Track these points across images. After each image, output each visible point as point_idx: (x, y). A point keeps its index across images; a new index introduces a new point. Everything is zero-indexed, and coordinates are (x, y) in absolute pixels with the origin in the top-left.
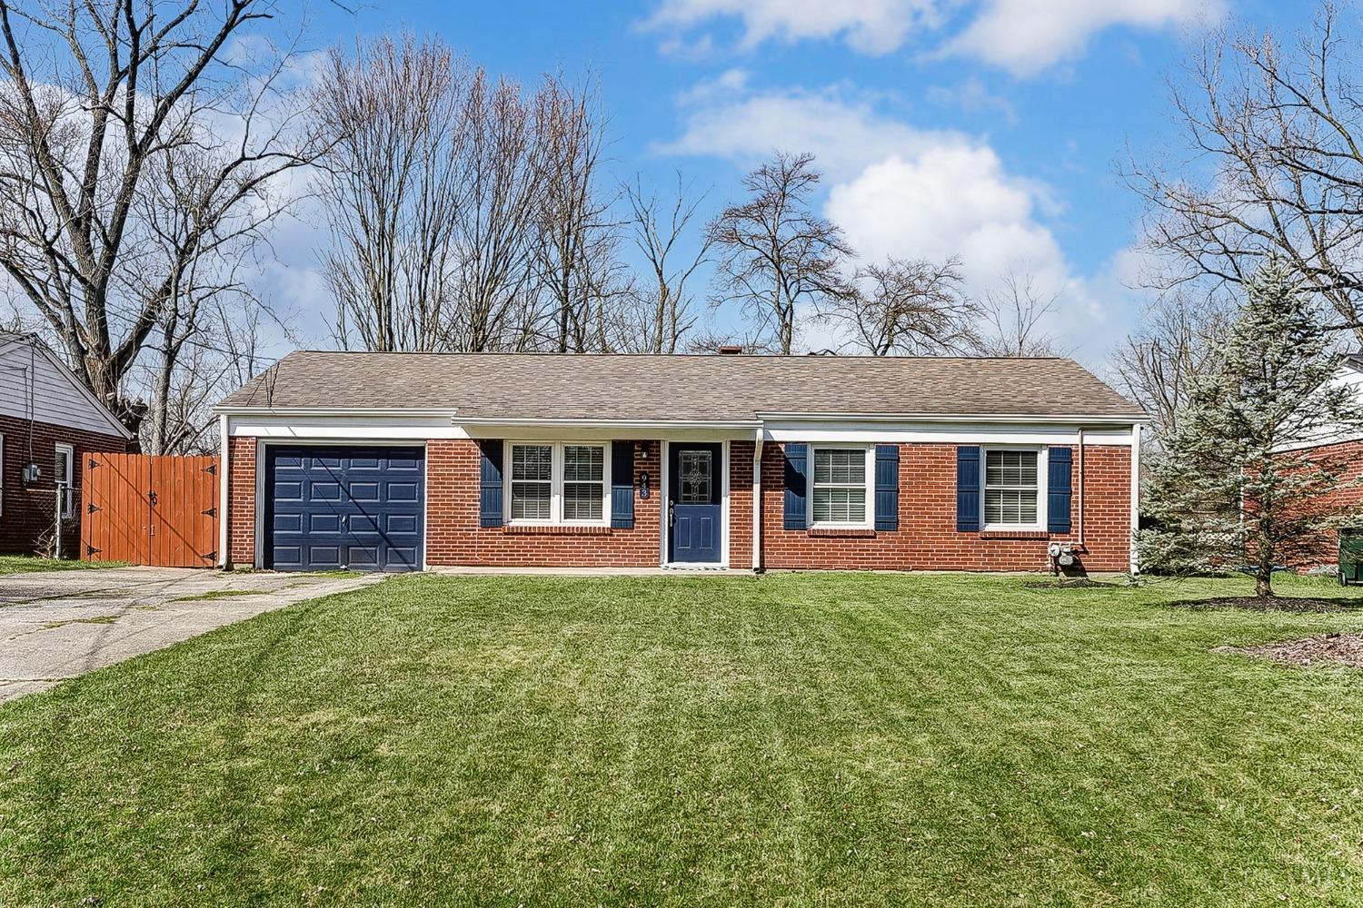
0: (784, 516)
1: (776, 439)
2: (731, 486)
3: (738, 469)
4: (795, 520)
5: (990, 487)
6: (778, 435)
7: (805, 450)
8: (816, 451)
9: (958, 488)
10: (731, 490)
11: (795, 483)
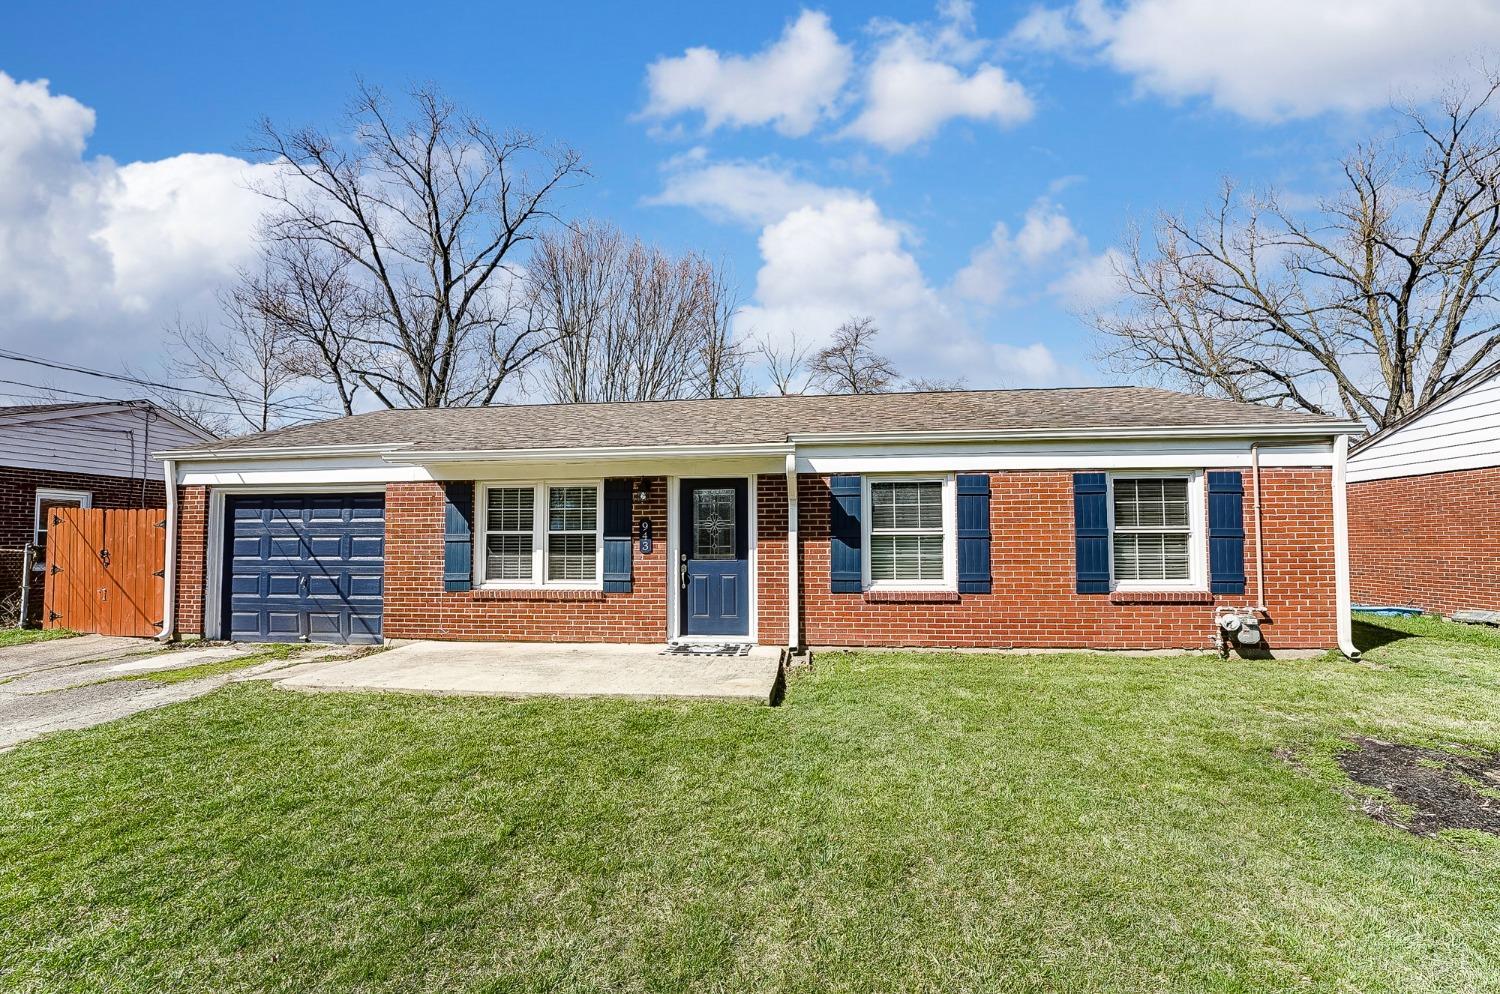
0: (832, 575)
1: (818, 471)
2: (760, 534)
3: (767, 512)
4: (847, 582)
5: (1121, 530)
6: (821, 465)
7: (859, 484)
8: (875, 486)
9: (1078, 532)
10: (759, 539)
11: (846, 530)
